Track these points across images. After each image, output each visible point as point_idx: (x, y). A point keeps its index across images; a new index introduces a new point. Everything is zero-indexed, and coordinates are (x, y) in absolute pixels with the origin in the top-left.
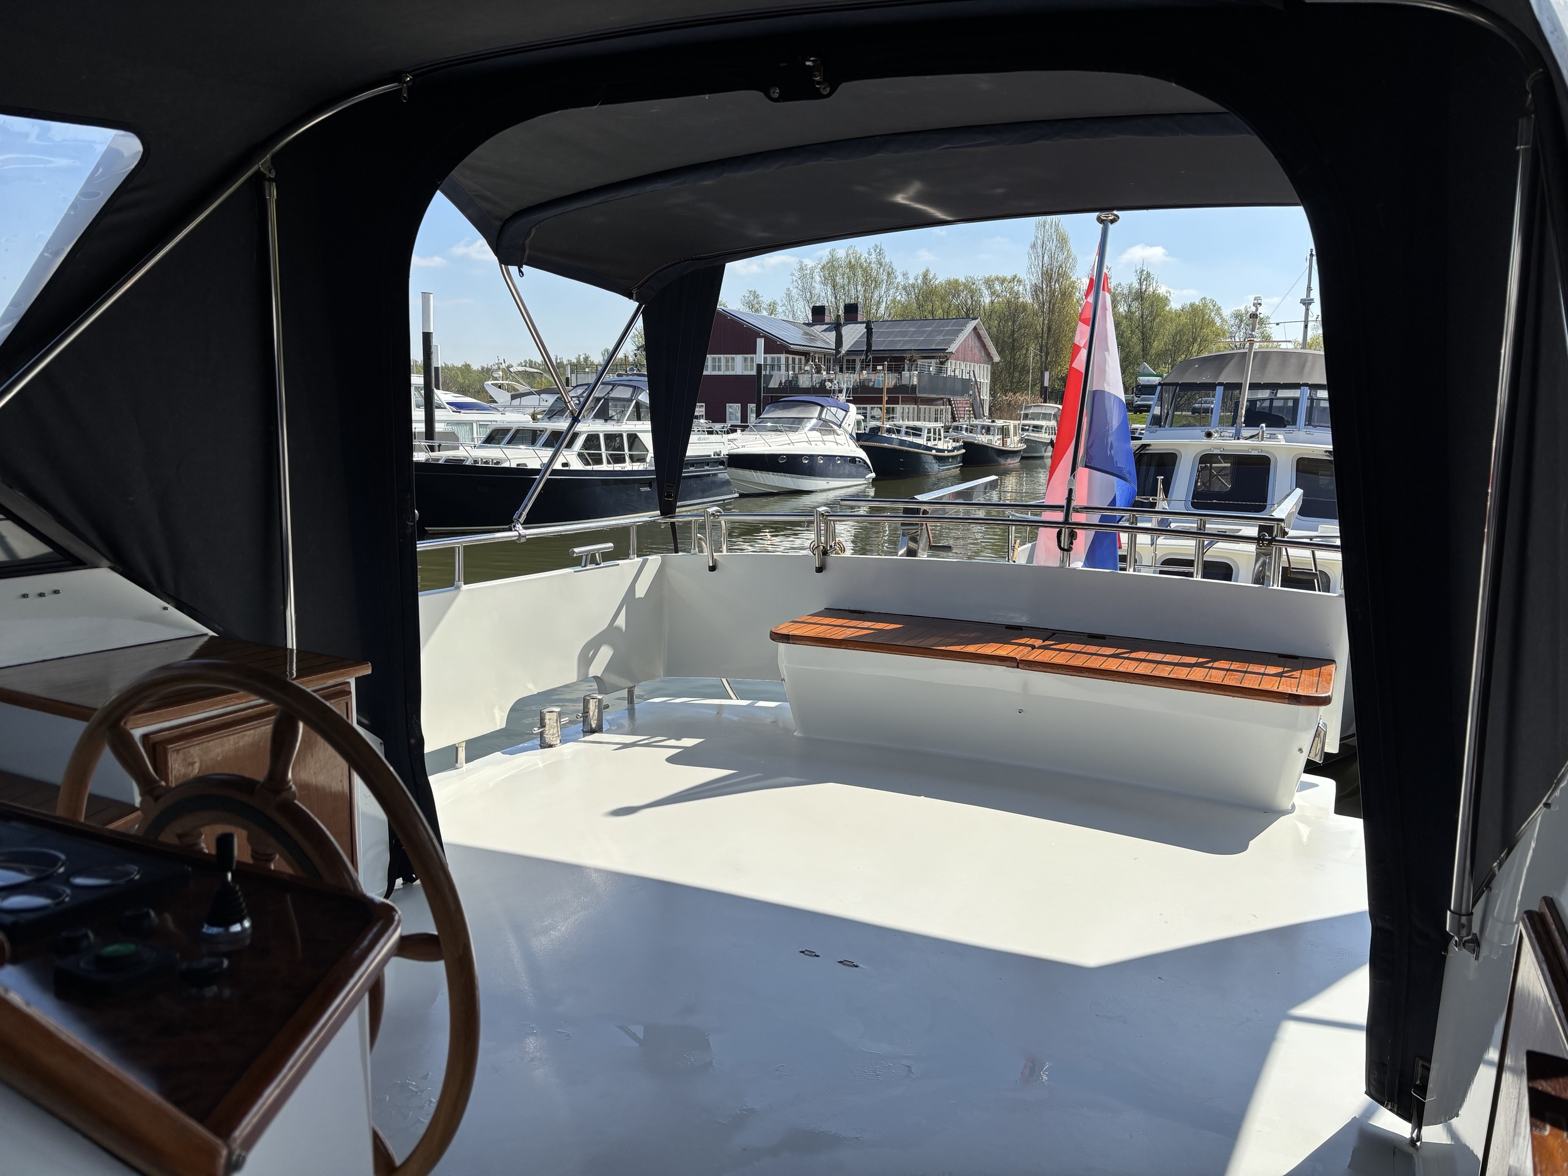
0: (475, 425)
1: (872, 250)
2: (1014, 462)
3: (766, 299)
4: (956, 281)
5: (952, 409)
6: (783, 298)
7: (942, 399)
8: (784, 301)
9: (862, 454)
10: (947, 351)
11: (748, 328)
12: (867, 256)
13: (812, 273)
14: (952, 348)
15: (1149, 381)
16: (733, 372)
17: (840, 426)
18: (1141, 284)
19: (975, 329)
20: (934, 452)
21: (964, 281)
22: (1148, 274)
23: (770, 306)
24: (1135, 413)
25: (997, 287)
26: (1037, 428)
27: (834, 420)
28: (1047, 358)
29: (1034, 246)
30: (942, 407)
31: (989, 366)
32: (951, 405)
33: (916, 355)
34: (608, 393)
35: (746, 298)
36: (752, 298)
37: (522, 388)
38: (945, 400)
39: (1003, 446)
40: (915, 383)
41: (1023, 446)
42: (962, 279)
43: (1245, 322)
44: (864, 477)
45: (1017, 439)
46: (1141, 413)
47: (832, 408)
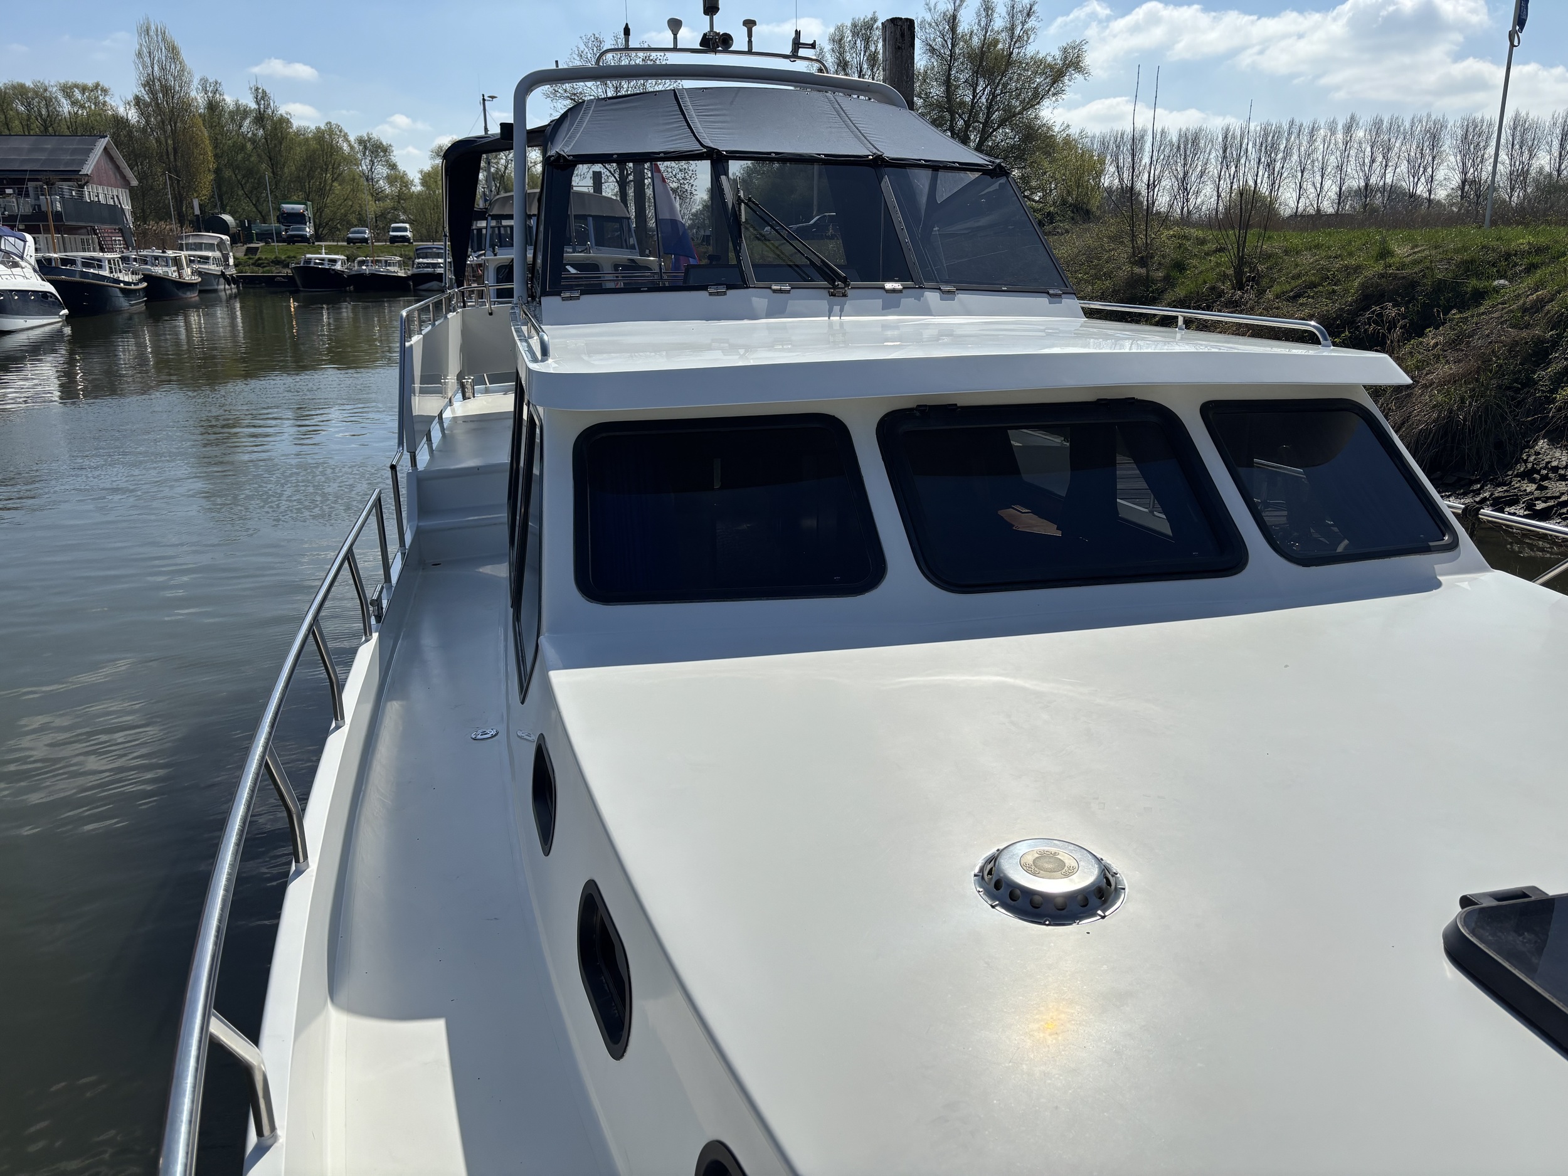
2: (193, 296)
4: (22, 86)
5: (99, 238)
7: (86, 227)
9: (49, 288)
10: (80, 173)
14: (88, 169)
15: (293, 209)
17: (22, 258)
18: (258, 103)
19: (105, 148)
20: (122, 285)
21: (32, 86)
22: (264, 92)
24: (289, 244)
25: (78, 94)
26: (206, 259)
27: (15, 251)
29: (140, 55)
30: (87, 237)
31: (127, 191)
32: (97, 234)
33: (52, 177)
38: (89, 228)
39: (180, 278)
40: (59, 209)
41: (196, 279)
42: (29, 84)
44: (57, 314)
45: (189, 271)
46: (294, 244)
47: (9, 238)
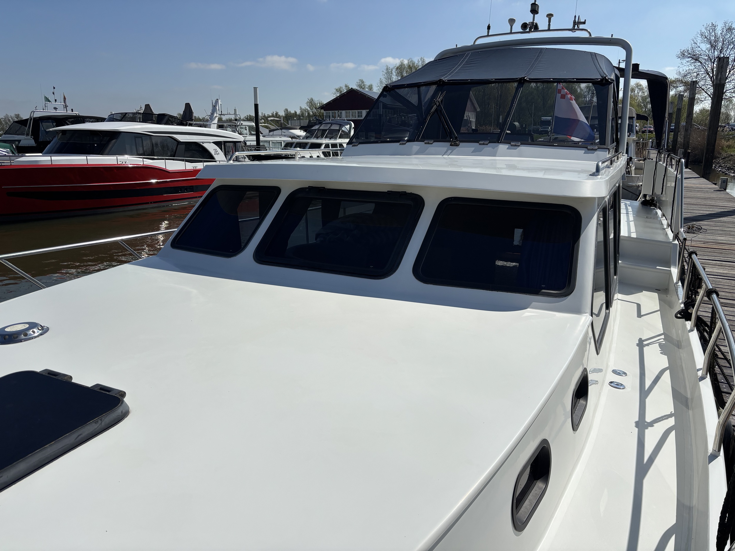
0: (271, 142)
1: (420, 60)
3: (367, 83)
6: (378, 83)
8: (379, 84)
11: (368, 98)
12: (417, 62)
13: (392, 70)
15: (546, 119)
16: (361, 118)
23: (369, 86)
28: (499, 109)
31: (475, 113)
34: (330, 127)
35: (358, 83)
36: (361, 83)
37: (272, 127)
43: (591, 90)
